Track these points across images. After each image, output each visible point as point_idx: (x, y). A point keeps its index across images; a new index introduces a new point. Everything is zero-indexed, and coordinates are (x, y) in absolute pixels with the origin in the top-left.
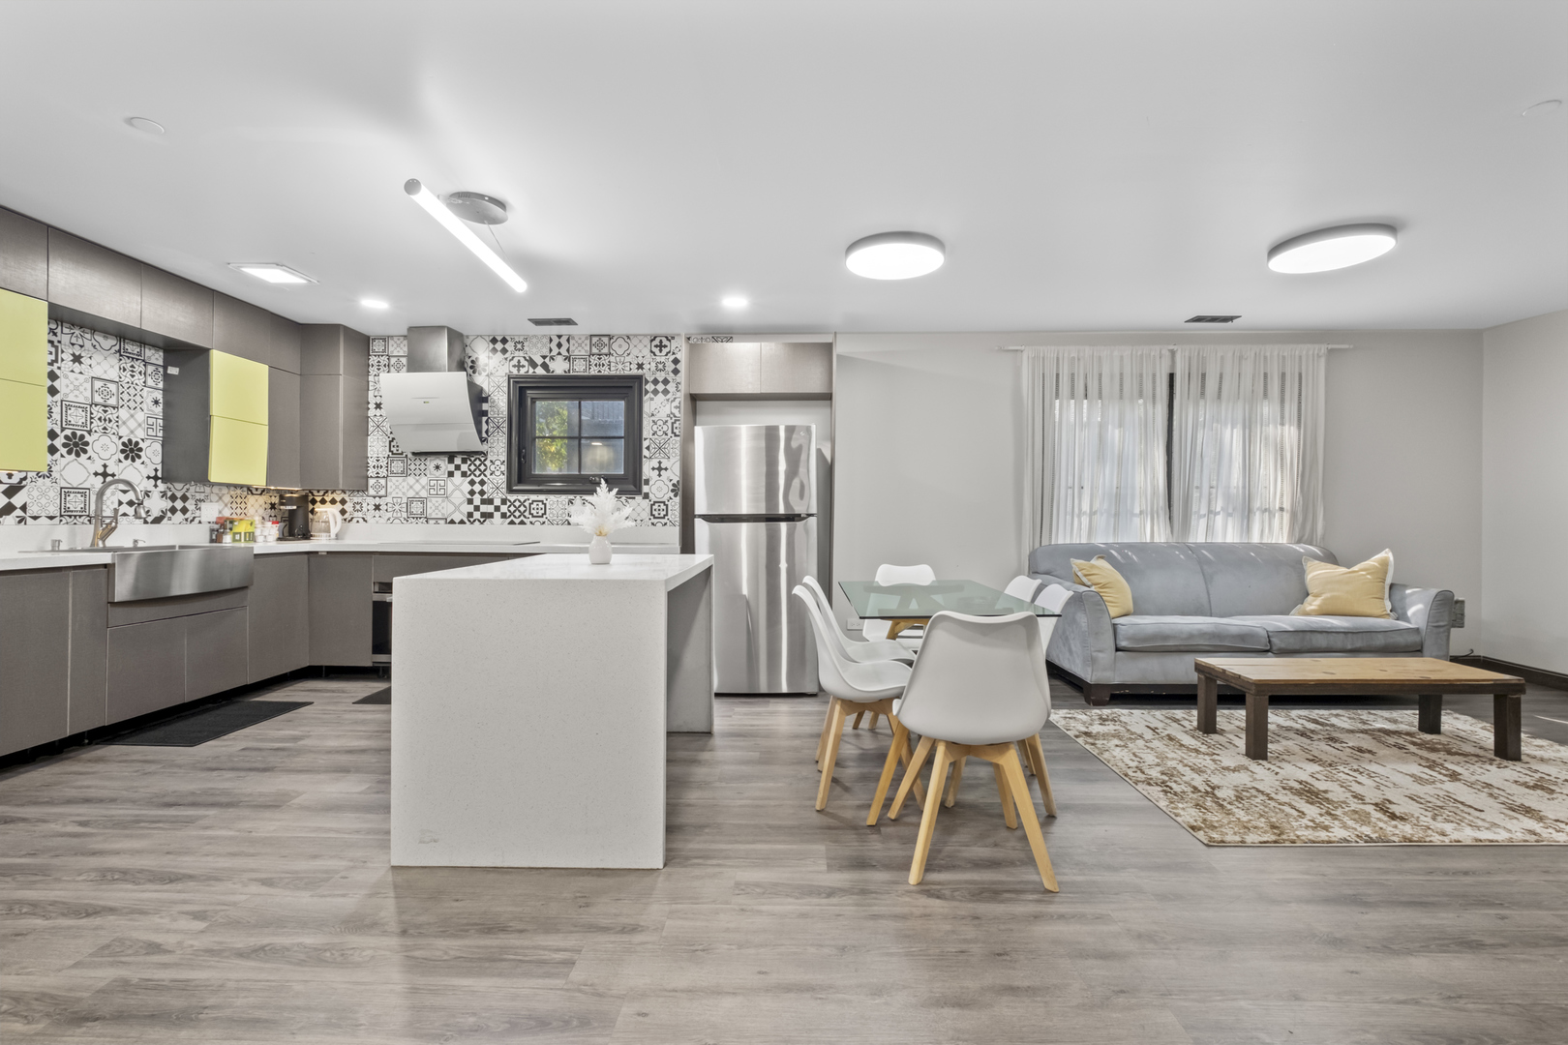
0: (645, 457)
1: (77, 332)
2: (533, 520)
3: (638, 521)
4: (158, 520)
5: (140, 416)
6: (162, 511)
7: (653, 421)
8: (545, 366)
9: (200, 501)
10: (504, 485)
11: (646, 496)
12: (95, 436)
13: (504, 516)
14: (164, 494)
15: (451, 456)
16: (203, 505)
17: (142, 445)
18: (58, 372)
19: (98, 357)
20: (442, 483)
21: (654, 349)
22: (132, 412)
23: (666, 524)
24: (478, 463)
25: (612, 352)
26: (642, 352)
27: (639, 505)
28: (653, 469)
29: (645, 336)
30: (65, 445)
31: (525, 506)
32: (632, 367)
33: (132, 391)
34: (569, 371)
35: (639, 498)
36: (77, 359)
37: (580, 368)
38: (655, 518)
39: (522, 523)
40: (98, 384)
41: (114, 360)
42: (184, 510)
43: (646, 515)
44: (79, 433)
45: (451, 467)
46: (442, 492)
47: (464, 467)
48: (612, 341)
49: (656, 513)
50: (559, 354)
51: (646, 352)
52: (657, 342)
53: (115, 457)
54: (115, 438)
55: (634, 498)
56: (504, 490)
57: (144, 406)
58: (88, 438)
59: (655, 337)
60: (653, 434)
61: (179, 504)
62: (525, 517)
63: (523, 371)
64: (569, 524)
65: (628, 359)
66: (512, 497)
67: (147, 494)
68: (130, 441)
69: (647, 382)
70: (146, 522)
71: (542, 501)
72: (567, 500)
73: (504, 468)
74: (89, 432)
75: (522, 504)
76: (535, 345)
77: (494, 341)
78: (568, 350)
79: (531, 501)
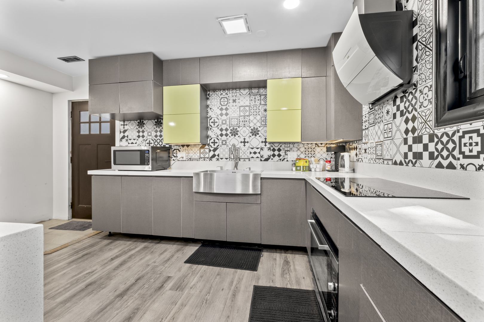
1: (234, 91)
2: (466, 162)
4: (267, 160)
5: (258, 117)
6: (269, 156)
9: (287, 151)
10: (432, 117)
12: (241, 128)
13: (432, 156)
14: (269, 149)
15: (395, 99)
16: (288, 153)
17: (259, 129)
18: (228, 107)
19: (242, 98)
20: (390, 126)
22: (255, 116)
24: (411, 98)
30: (230, 133)
31: (454, 142)
33: (255, 108)
36: (234, 101)
39: (451, 166)
40: (242, 108)
41: (248, 98)
42: (279, 155)
44: (235, 128)
45: (395, 108)
46: (390, 134)
53: (248, 135)
54: (248, 128)
56: (432, 123)
57: (260, 113)
58: (238, 129)
61: (276, 153)
62: (454, 157)
66: (439, 132)
67: (262, 149)
68: (254, 128)
70: (261, 160)
71: (477, 132)
73: (432, 95)
74: (239, 127)
75: (451, 138)
79: (461, 134)
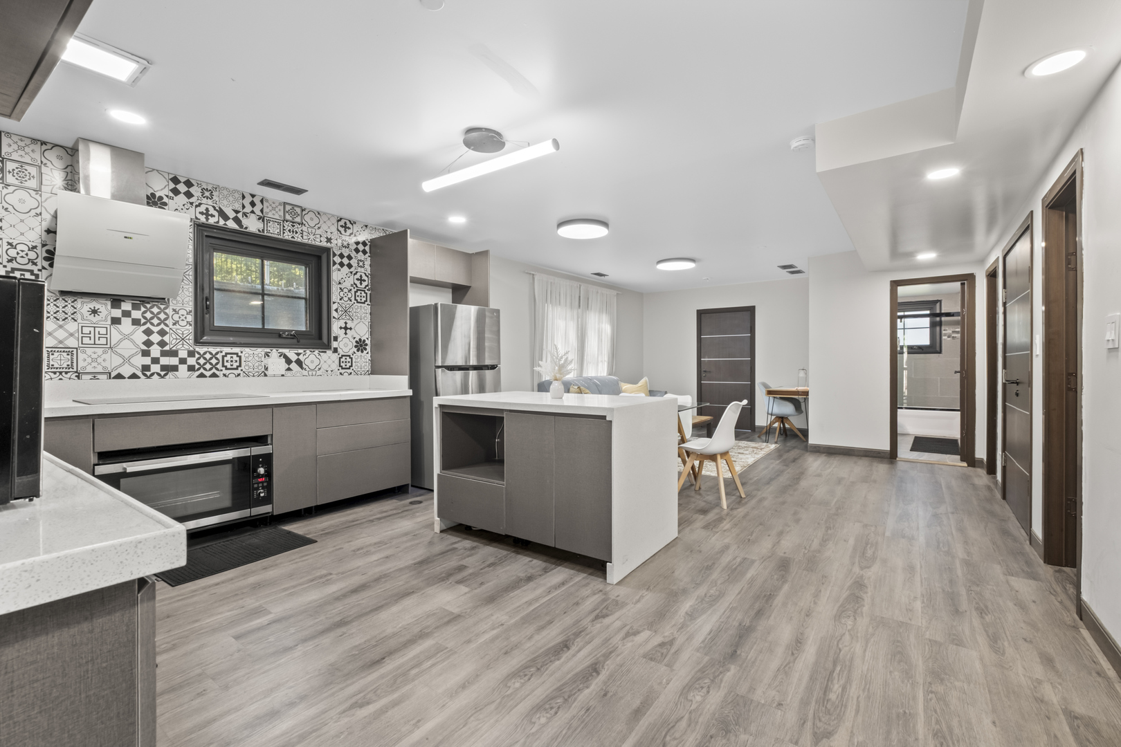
0: (334, 318)
2: (227, 372)
3: (329, 372)
7: (341, 289)
8: (237, 220)
10: (192, 337)
11: (336, 350)
13: (191, 368)
15: (116, 300)
20: (103, 331)
21: (340, 229)
23: (351, 373)
24: (155, 310)
25: (304, 222)
26: (331, 228)
27: (329, 358)
28: (341, 328)
29: (333, 216)
31: (217, 359)
32: (322, 239)
34: (263, 230)
35: (329, 352)
37: (273, 230)
38: (343, 368)
39: (214, 375)
43: (335, 366)
45: (117, 313)
46: (103, 341)
47: (136, 314)
48: (304, 213)
49: (343, 365)
50: (253, 212)
51: (334, 229)
52: (342, 223)
55: (325, 352)
56: (191, 342)
59: (341, 219)
60: (341, 299)
62: (217, 369)
63: (212, 221)
64: (266, 375)
65: (318, 232)
66: (202, 350)
69: (334, 255)
71: (237, 354)
72: (263, 353)
73: (190, 318)
75: (214, 356)
76: (226, 197)
77: (175, 180)
78: (262, 211)
79: (224, 354)
